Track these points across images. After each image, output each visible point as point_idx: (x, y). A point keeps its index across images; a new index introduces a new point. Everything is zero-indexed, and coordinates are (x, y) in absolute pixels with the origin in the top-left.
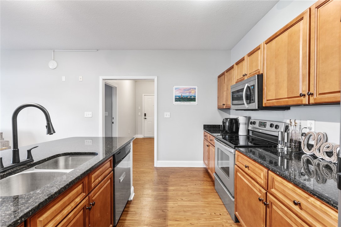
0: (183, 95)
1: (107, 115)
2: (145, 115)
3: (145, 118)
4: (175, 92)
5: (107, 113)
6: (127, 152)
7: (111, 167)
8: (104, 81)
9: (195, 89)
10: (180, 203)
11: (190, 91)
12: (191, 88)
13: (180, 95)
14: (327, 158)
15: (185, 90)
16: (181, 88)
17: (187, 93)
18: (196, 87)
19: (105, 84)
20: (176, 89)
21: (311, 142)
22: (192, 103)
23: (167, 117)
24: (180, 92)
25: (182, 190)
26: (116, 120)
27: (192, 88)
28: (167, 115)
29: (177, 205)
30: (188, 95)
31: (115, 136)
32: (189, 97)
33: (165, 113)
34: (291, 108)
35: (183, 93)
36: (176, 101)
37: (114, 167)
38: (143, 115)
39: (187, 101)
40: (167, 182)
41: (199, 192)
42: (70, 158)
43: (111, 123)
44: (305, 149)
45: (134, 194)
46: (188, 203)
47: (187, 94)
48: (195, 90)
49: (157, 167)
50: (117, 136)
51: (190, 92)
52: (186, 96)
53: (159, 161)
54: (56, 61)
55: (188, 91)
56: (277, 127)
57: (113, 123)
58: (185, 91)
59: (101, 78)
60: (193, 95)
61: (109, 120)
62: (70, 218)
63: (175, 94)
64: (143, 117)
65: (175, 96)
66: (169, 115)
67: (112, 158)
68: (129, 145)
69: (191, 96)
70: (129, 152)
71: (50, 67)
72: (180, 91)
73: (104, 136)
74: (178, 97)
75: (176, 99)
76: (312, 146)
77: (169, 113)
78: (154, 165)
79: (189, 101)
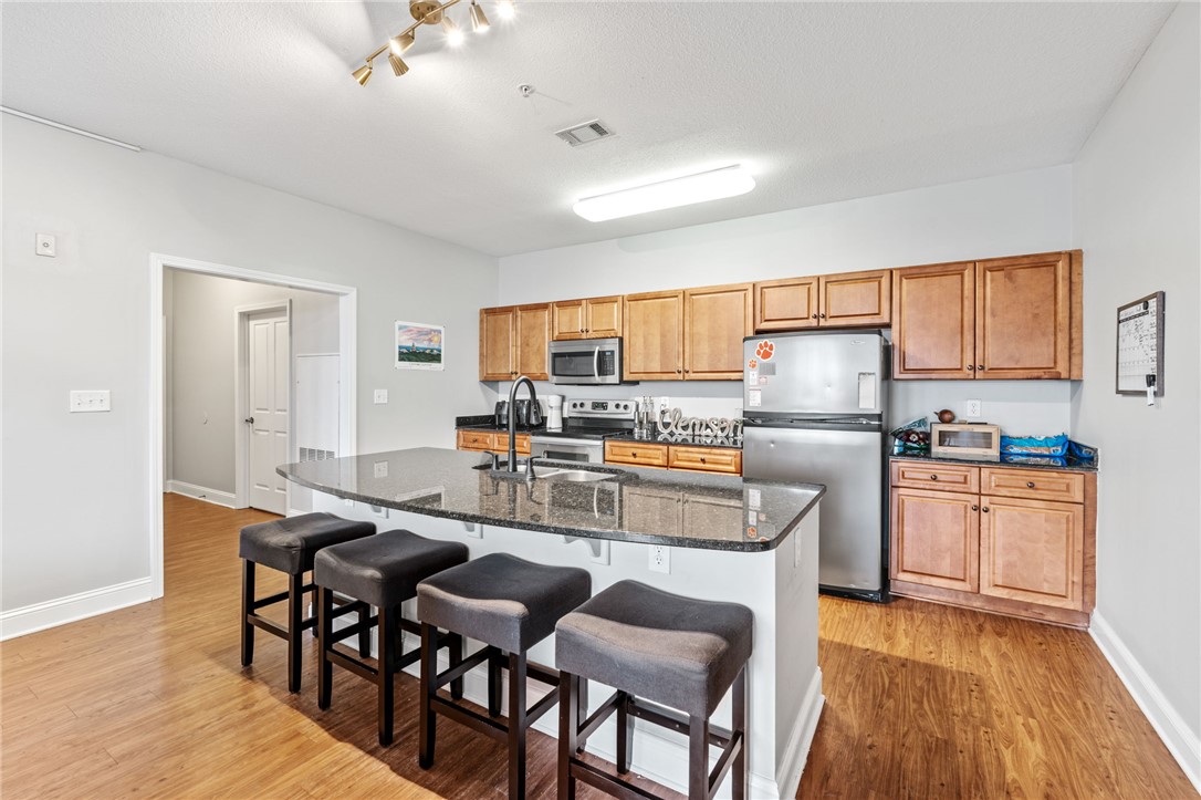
0: (416, 345)
4: (400, 336)
9: (440, 332)
11: (430, 337)
12: (432, 330)
13: (410, 344)
14: (684, 433)
15: (421, 333)
16: (412, 328)
17: (425, 343)
18: (443, 330)
20: (400, 328)
21: (667, 420)
22: (434, 366)
23: (382, 401)
24: (411, 339)
27: (435, 331)
28: (381, 396)
32: (428, 352)
33: (376, 392)
34: (641, 383)
35: (416, 340)
36: (401, 359)
39: (424, 361)
44: (660, 427)
47: (423, 345)
48: (440, 335)
51: (430, 340)
52: (422, 349)
55: (427, 338)
56: (626, 407)
58: (420, 336)
60: (437, 347)
63: (399, 342)
65: (400, 347)
66: (386, 396)
69: (432, 350)
72: (409, 333)
74: (405, 351)
75: (401, 353)
76: (669, 424)
77: (385, 392)
79: (430, 361)
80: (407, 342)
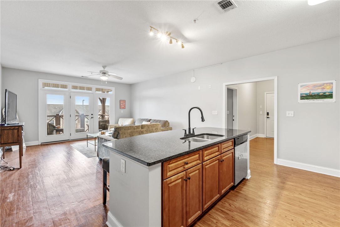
0: (312, 92)
1: (229, 113)
2: (268, 114)
3: (268, 118)
4: (301, 90)
5: (229, 111)
6: (244, 140)
7: (232, 145)
8: (227, 87)
9: (332, 83)
10: (296, 195)
11: (323, 87)
12: (324, 84)
13: (308, 92)
16: (309, 85)
17: (319, 90)
18: (334, 82)
19: (228, 89)
20: (301, 86)
22: (327, 100)
23: (290, 115)
24: (308, 90)
25: (303, 188)
26: (236, 118)
27: (327, 84)
28: (290, 114)
29: (293, 195)
30: (320, 92)
31: (235, 129)
32: (321, 94)
33: (287, 112)
35: (312, 90)
36: (301, 99)
37: (235, 146)
38: (266, 114)
39: (319, 99)
40: (287, 178)
41: (327, 196)
42: (210, 136)
43: (232, 120)
45: (250, 176)
46: (307, 199)
48: (331, 85)
49: (277, 164)
50: (237, 129)
52: (316, 93)
53: (279, 159)
54: (195, 77)
55: (320, 88)
57: (233, 120)
58: (315, 87)
59: (224, 84)
60: (329, 91)
61: (231, 117)
62: (213, 160)
63: (301, 92)
64: (266, 115)
65: (301, 94)
66: (293, 114)
67: (233, 140)
68: (246, 136)
69: (324, 93)
70: (246, 141)
71: (192, 82)
72: (307, 87)
73: (227, 128)
75: (302, 97)
77: (292, 112)
78: (274, 162)
79: (322, 98)
80: (306, 91)
